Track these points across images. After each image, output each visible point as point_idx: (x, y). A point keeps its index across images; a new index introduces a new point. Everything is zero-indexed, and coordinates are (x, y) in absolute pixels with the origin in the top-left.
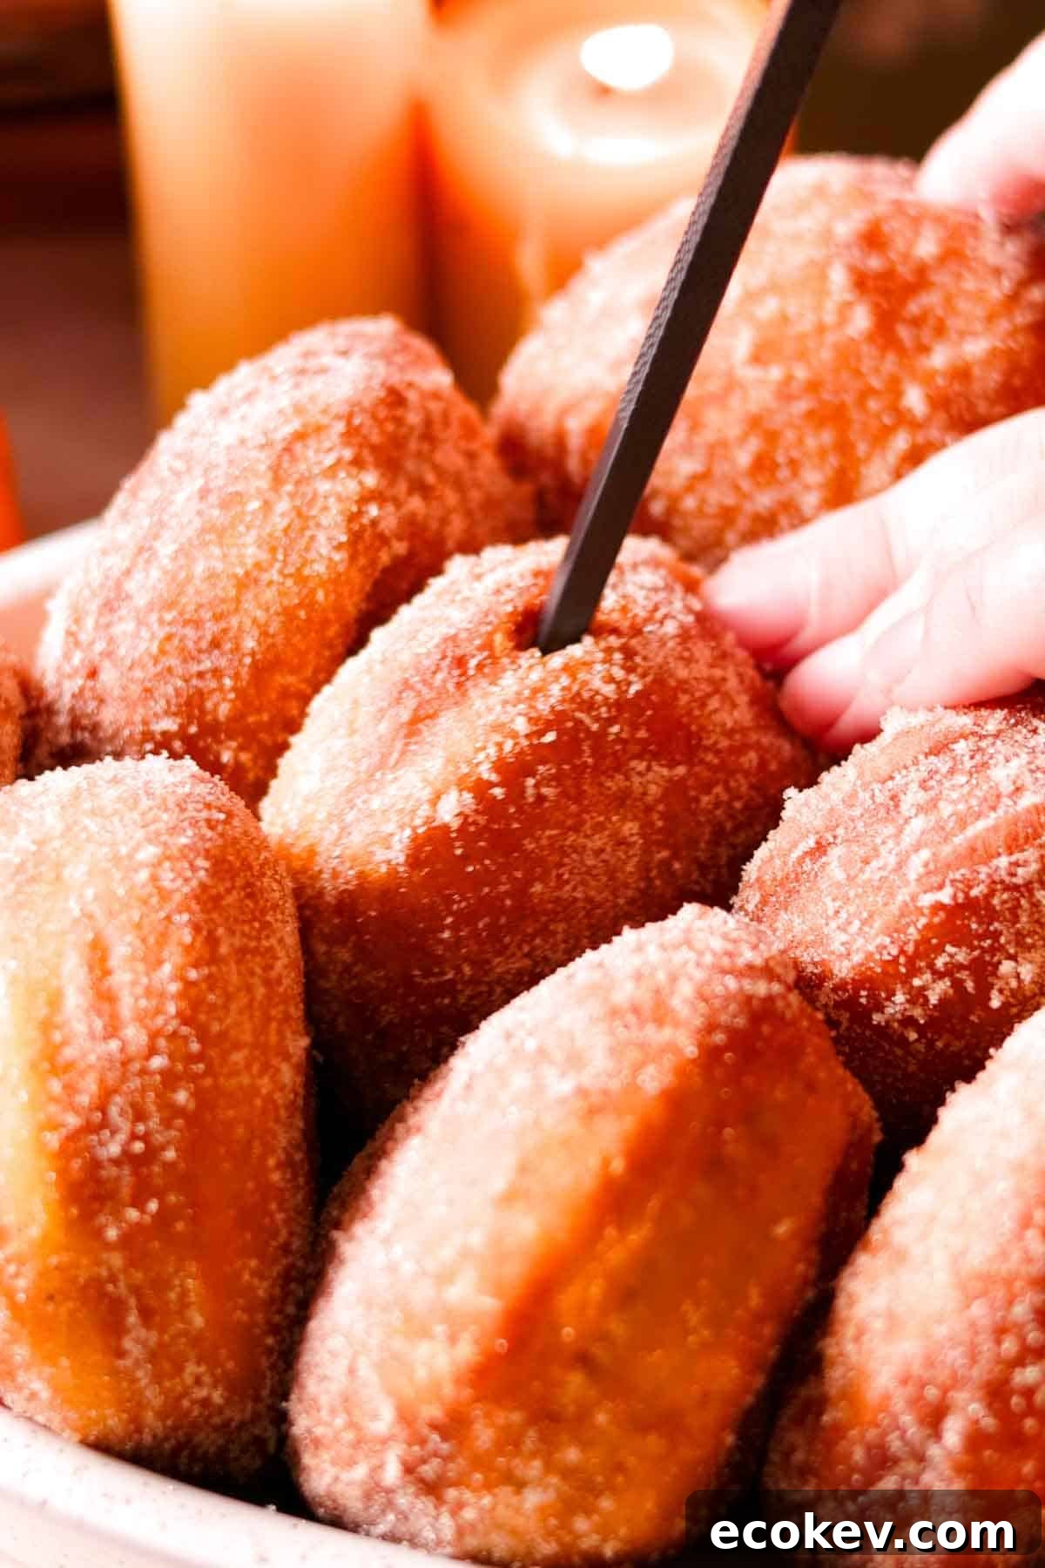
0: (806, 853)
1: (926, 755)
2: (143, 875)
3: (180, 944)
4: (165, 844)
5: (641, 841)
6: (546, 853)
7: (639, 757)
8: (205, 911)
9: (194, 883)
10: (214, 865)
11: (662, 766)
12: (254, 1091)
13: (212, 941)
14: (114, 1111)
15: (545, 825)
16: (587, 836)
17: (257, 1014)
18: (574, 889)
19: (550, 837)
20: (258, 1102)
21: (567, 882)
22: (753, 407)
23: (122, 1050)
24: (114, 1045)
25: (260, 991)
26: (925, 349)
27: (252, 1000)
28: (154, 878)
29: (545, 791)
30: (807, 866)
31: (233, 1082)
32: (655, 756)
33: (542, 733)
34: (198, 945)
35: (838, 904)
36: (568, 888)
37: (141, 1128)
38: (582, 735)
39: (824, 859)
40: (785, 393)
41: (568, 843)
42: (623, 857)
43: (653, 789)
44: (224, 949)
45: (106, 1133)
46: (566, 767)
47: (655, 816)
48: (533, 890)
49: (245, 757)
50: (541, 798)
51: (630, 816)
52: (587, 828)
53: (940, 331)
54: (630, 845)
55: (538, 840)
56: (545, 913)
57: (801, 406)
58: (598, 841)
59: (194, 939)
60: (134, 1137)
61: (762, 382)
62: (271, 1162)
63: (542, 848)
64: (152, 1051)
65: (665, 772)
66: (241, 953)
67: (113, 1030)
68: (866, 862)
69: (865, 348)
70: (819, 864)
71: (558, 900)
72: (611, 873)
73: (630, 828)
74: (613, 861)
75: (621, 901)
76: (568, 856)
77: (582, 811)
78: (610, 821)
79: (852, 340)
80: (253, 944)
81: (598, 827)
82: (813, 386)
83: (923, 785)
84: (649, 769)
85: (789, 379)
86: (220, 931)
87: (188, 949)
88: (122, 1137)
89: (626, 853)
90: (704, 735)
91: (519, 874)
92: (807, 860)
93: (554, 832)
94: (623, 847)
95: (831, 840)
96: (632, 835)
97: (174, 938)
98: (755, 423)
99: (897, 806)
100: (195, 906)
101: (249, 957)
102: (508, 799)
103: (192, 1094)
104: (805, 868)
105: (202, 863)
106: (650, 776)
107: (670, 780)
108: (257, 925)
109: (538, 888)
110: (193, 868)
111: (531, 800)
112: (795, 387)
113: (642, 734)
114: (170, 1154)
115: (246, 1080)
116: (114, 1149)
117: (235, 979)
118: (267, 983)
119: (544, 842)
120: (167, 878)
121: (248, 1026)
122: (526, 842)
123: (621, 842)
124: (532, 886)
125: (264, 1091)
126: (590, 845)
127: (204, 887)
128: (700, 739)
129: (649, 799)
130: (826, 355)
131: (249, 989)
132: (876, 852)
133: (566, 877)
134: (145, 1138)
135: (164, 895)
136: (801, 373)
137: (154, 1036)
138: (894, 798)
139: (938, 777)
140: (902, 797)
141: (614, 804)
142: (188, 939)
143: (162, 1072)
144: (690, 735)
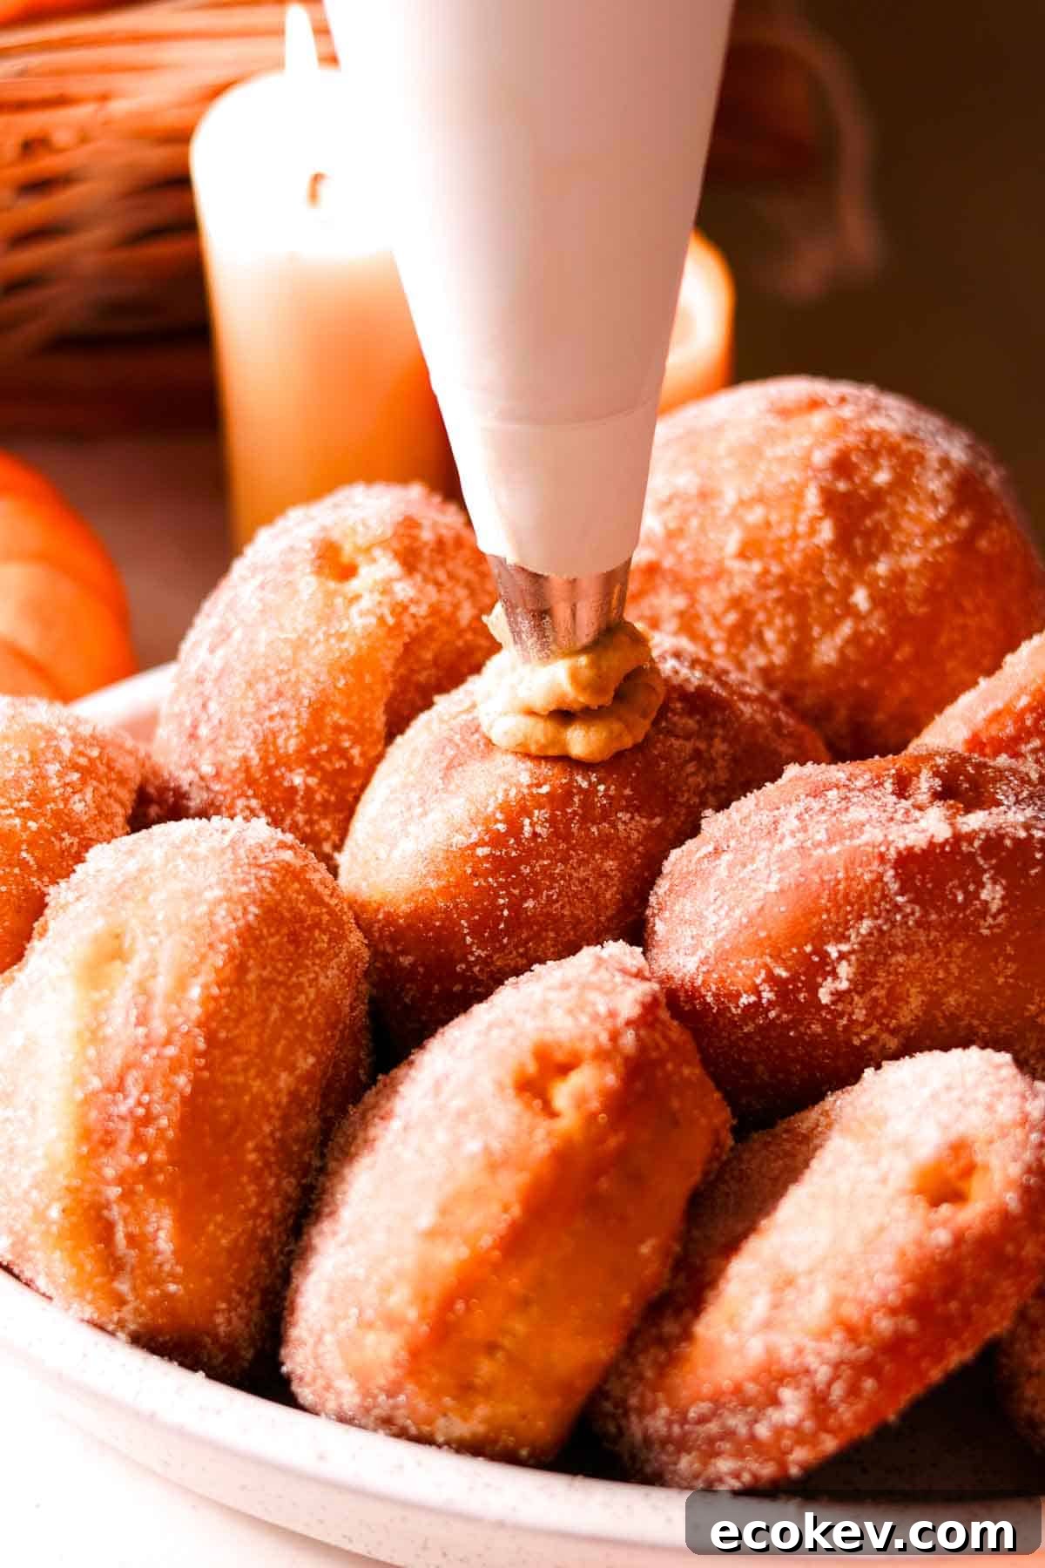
0: (705, 856)
1: (807, 795)
2: (203, 909)
3: (213, 965)
4: (229, 889)
5: (619, 875)
6: (539, 878)
7: (625, 809)
8: (244, 944)
9: (241, 923)
10: (265, 913)
11: (642, 817)
12: (246, 1088)
13: (242, 969)
14: (129, 1081)
15: (539, 856)
16: (573, 868)
17: (268, 1031)
18: (563, 907)
19: (542, 866)
20: (247, 1098)
21: (557, 901)
22: (736, 591)
23: (147, 1036)
24: (141, 1031)
25: (275, 1014)
26: (873, 559)
27: (265, 1020)
28: (211, 913)
29: (538, 829)
30: (705, 864)
31: (229, 1079)
32: (638, 809)
33: (539, 786)
34: (228, 970)
35: (718, 893)
36: (558, 905)
37: (146, 1098)
38: (575, 791)
39: (718, 862)
40: (762, 584)
41: (557, 871)
42: (604, 886)
43: (635, 835)
44: (251, 977)
45: (120, 1096)
46: (559, 813)
47: (635, 856)
48: (526, 905)
49: (312, 781)
50: (535, 835)
51: (612, 856)
52: (574, 861)
53: (886, 545)
54: (611, 878)
55: (532, 867)
56: (537, 923)
57: (774, 594)
58: (582, 873)
59: (225, 964)
60: (139, 1103)
61: (745, 573)
62: (250, 1145)
63: (536, 874)
64: (168, 1042)
65: (644, 821)
66: (265, 984)
67: (142, 1020)
68: (744, 865)
69: (827, 556)
70: (714, 864)
71: (549, 914)
72: (595, 898)
73: (610, 864)
74: (595, 889)
75: (602, 919)
76: (557, 882)
77: (568, 849)
78: (594, 858)
79: (818, 547)
80: (281, 978)
81: (582, 862)
82: (784, 580)
83: (799, 817)
84: (632, 818)
85: (766, 572)
86: (251, 963)
87: (218, 971)
88: (131, 1102)
89: (606, 884)
90: (678, 794)
91: (516, 892)
92: (706, 860)
93: (546, 863)
94: (604, 879)
95: (726, 848)
96: (612, 870)
97: (210, 961)
98: (736, 602)
99: (776, 829)
100: (236, 941)
101: (274, 987)
102: (508, 833)
103: (190, 1081)
104: (703, 867)
105: (254, 909)
106: (632, 825)
107: (649, 828)
108: (291, 964)
109: (530, 904)
110: (245, 911)
111: (527, 835)
112: (770, 579)
113: (628, 792)
114: (164, 1122)
115: (241, 1079)
116: (123, 1109)
117: (253, 1000)
118: (283, 1008)
119: (538, 869)
120: (222, 912)
121: (254, 1040)
122: (522, 868)
123: (605, 875)
124: (526, 902)
125: (255, 1090)
126: (575, 875)
127: (249, 927)
128: (675, 797)
129: (632, 843)
130: (797, 557)
131: (266, 1011)
132: (753, 859)
133: (554, 897)
134: (148, 1107)
135: (213, 926)
136: (776, 569)
137: (173, 1030)
138: (775, 822)
139: (811, 813)
140: (782, 822)
141: (600, 845)
142: (220, 963)
143: (171, 1059)
144: (667, 794)
